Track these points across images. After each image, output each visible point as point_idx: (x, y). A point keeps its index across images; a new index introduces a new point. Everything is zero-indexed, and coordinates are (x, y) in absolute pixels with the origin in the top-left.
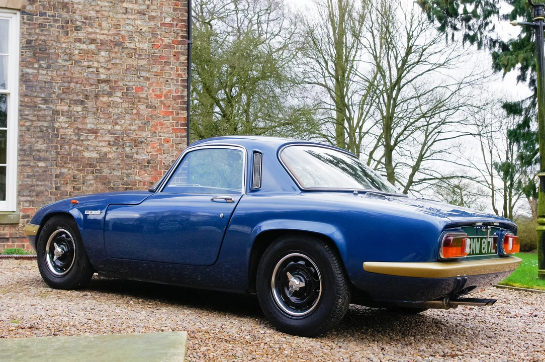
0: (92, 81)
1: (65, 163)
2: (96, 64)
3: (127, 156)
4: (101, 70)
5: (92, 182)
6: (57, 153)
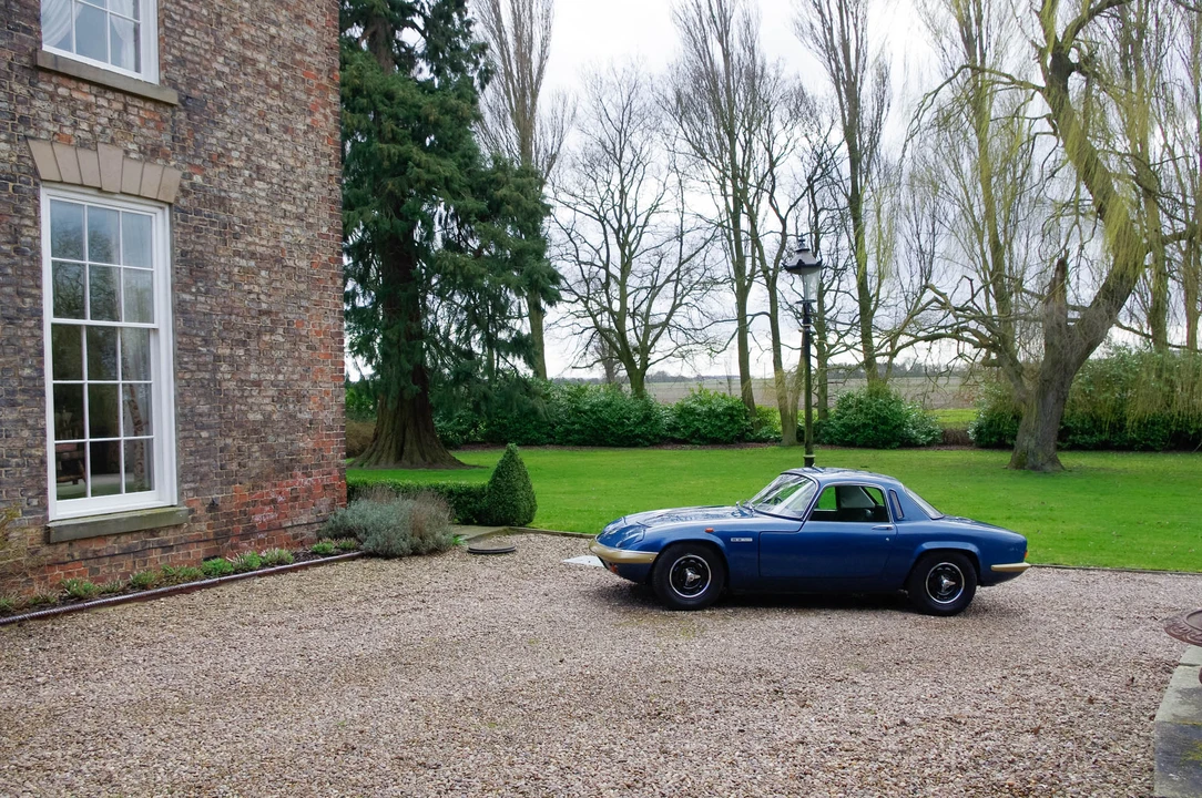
0: (253, 313)
1: (230, 431)
2: (257, 289)
3: (290, 416)
4: (262, 297)
5: (258, 454)
6: (221, 416)
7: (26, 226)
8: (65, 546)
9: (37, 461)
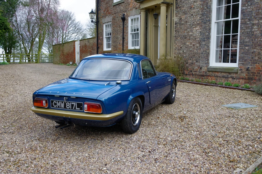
1: (256, 47)
6: (253, 43)
7: (209, 2)
8: (211, 72)
9: (207, 53)
